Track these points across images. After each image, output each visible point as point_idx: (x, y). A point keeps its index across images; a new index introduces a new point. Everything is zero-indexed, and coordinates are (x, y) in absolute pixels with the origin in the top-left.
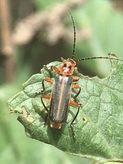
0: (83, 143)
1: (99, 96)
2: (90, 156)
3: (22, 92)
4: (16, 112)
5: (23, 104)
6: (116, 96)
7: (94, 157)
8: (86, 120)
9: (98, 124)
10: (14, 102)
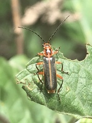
0: (66, 105)
1: (78, 73)
2: (70, 114)
3: (26, 70)
4: (21, 83)
5: (26, 78)
6: (89, 73)
7: (73, 115)
8: (68, 89)
9: (76, 92)
10: (20, 76)
